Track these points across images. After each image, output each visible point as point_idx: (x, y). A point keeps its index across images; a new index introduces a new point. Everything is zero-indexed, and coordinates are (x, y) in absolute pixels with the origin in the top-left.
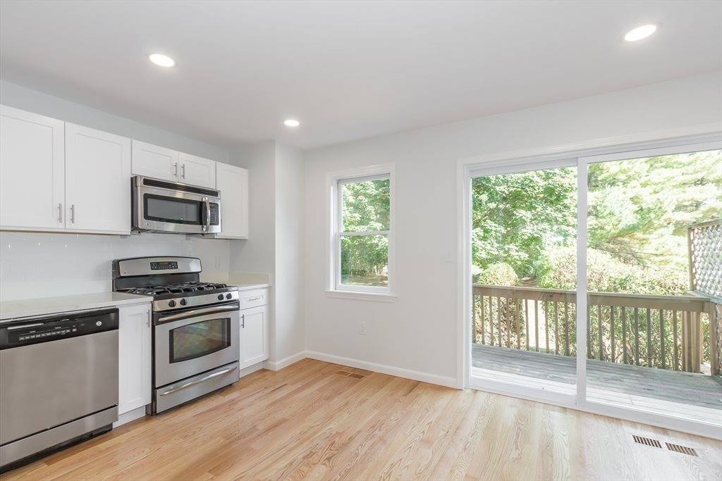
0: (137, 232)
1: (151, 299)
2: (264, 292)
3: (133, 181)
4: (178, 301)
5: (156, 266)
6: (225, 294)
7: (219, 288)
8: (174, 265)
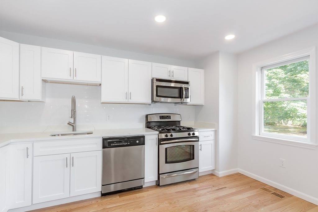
0: (153, 103)
1: (158, 132)
2: (213, 133)
3: (152, 80)
4: (169, 134)
5: (162, 117)
6: (191, 133)
7: (189, 129)
8: (169, 117)
